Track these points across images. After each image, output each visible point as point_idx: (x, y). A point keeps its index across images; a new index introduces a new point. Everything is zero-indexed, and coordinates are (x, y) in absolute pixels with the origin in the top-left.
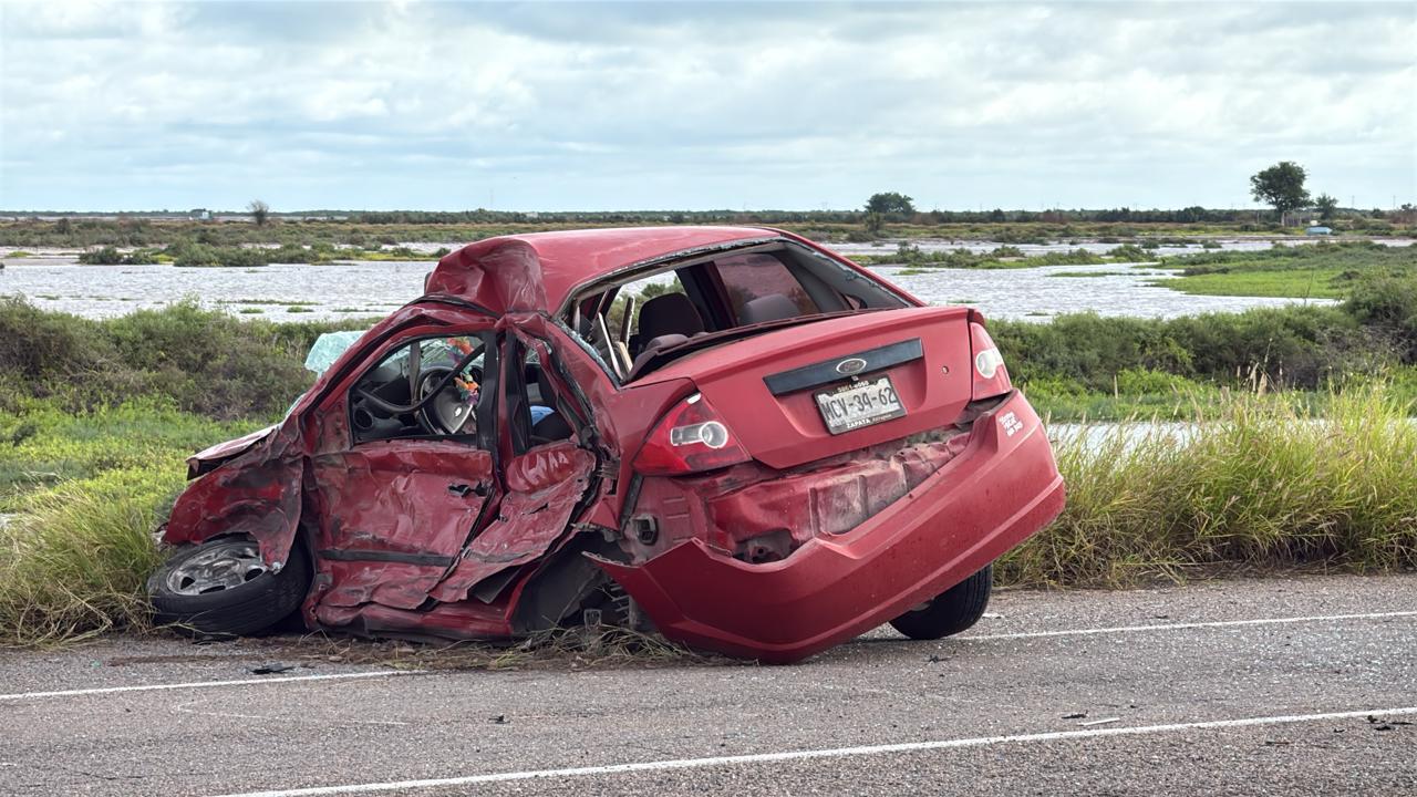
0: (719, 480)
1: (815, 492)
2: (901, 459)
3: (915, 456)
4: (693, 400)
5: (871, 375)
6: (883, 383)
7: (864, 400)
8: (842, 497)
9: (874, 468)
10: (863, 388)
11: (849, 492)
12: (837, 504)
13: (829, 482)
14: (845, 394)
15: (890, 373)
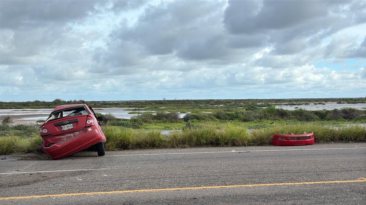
0: (46, 137)
1: (58, 138)
2: (73, 134)
3: (75, 134)
4: (43, 127)
5: (70, 123)
6: (72, 124)
7: (68, 127)
8: (63, 139)
9: (69, 135)
10: (69, 125)
11: (64, 138)
12: (62, 140)
13: (61, 137)
14: (65, 126)
15: (73, 123)
